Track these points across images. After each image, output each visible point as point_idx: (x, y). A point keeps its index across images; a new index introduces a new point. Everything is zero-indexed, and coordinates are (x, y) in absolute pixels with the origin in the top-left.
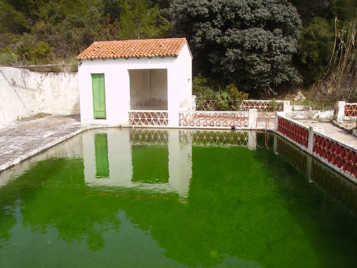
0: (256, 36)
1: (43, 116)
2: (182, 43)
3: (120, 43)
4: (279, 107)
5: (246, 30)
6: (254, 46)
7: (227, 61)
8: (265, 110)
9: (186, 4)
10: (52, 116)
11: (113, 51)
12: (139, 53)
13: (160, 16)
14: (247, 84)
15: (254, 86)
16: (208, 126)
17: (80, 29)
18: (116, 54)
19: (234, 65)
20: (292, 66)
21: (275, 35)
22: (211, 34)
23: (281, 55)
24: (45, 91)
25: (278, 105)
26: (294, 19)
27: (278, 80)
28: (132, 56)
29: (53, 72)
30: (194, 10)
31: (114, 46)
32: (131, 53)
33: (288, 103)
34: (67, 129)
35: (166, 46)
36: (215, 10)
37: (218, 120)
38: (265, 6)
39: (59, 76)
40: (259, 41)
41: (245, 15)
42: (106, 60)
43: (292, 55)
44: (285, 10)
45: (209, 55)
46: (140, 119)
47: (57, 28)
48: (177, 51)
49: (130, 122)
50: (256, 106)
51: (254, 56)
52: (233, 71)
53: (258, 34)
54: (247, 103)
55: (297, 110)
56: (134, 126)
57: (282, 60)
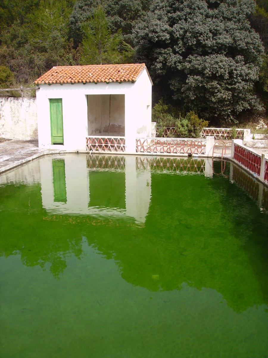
0: (217, 63)
1: (2, 141)
2: (141, 69)
3: (79, 68)
4: (239, 135)
5: (207, 57)
6: (214, 73)
7: (188, 88)
8: (225, 138)
9: (148, 30)
10: (11, 141)
11: (71, 76)
12: (97, 78)
13: (123, 42)
14: (208, 112)
15: (215, 113)
16: (164, 152)
17: (43, 54)
18: (74, 79)
19: (194, 92)
20: (254, 95)
21: (237, 62)
22: (172, 61)
23: (242, 82)
24: (5, 116)
25: (238, 133)
26: (256, 46)
27: (240, 108)
28: (90, 81)
29: (13, 97)
30: (156, 35)
31: (73, 71)
32: (89, 78)
33: (248, 131)
34: (24, 153)
35: (125, 71)
36: (177, 36)
37: (175, 147)
38: (227, 32)
39: (19, 101)
40: (220, 67)
41: (206, 42)
42: (64, 85)
43: (253, 83)
44: (247, 37)
45: (170, 82)
46: (97, 144)
47: (20, 53)
48: (135, 76)
49: (87, 148)
50: (217, 134)
51: (215, 83)
52: (193, 99)
53: (219, 61)
54: (207, 131)
55: (258, 139)
56: (91, 152)
57: (243, 88)
